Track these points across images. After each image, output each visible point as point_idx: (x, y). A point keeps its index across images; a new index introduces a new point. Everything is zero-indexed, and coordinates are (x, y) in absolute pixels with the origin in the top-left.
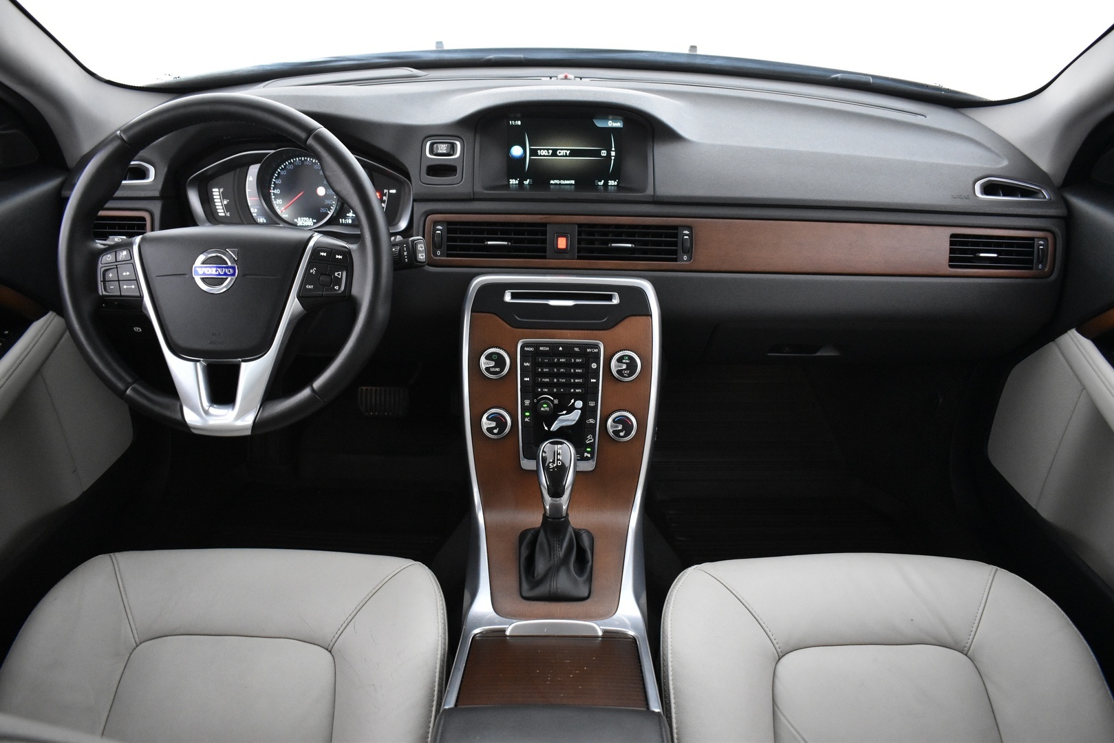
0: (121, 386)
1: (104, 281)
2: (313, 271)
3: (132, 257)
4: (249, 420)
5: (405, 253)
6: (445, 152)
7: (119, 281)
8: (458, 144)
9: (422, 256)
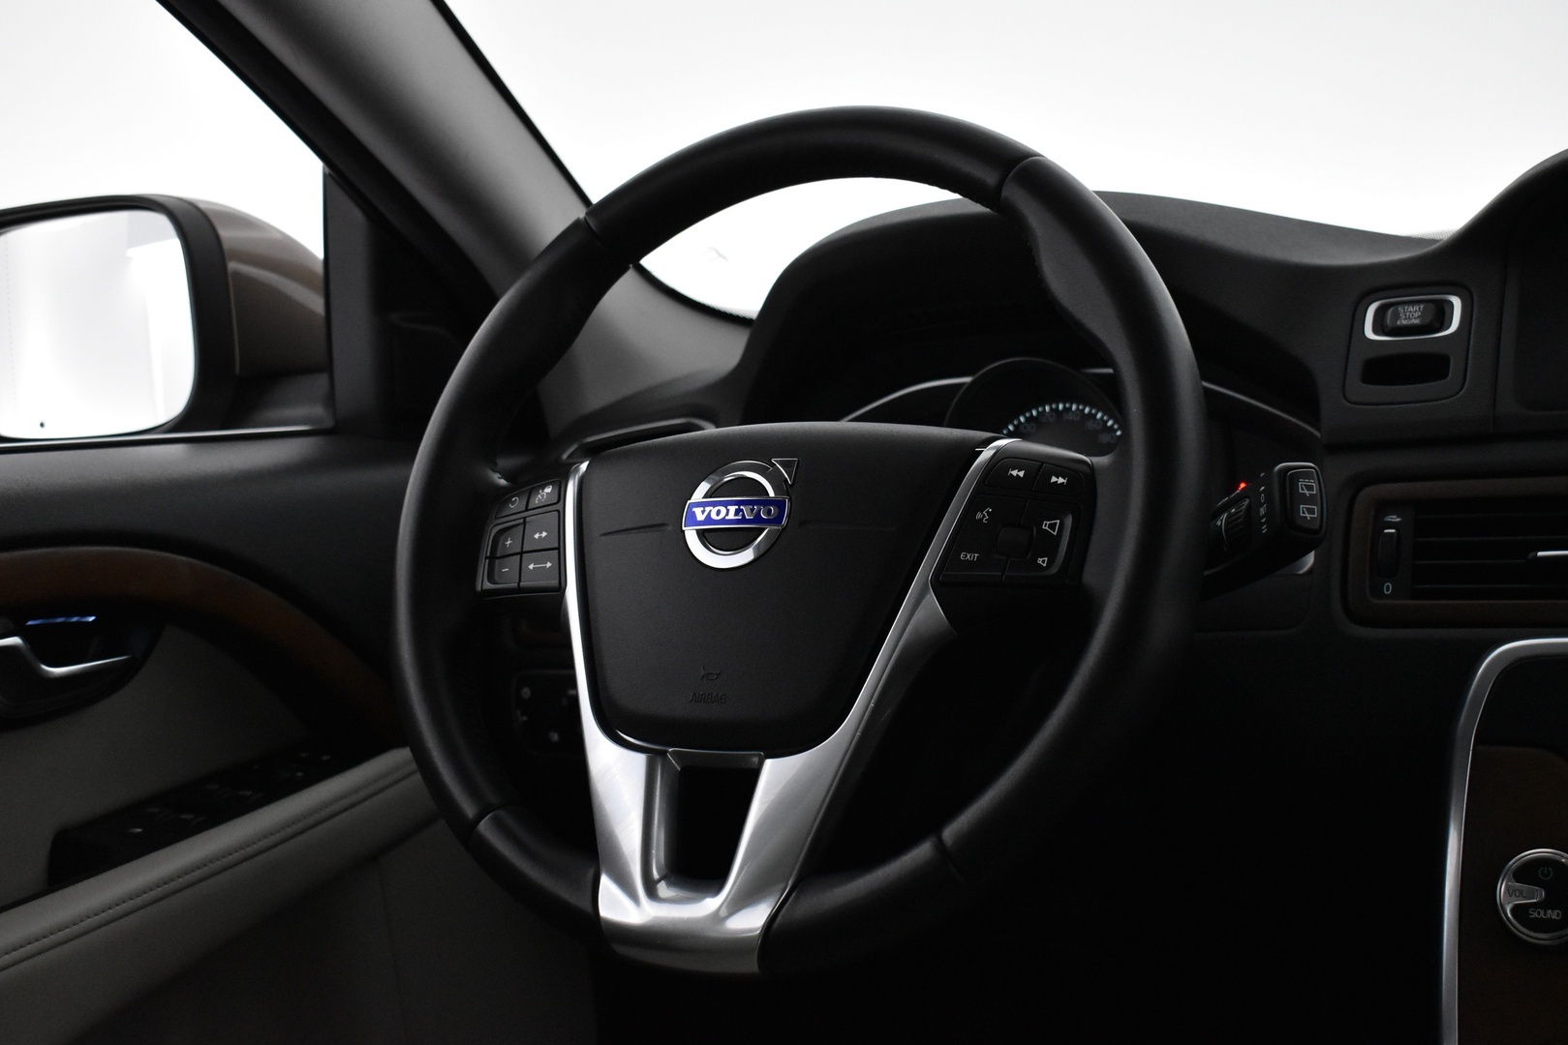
0: (469, 810)
1: (493, 558)
2: (983, 516)
3: (561, 497)
4: (752, 920)
5: (1262, 511)
6: (1417, 321)
7: (522, 553)
8: (1457, 302)
9: (1311, 511)
